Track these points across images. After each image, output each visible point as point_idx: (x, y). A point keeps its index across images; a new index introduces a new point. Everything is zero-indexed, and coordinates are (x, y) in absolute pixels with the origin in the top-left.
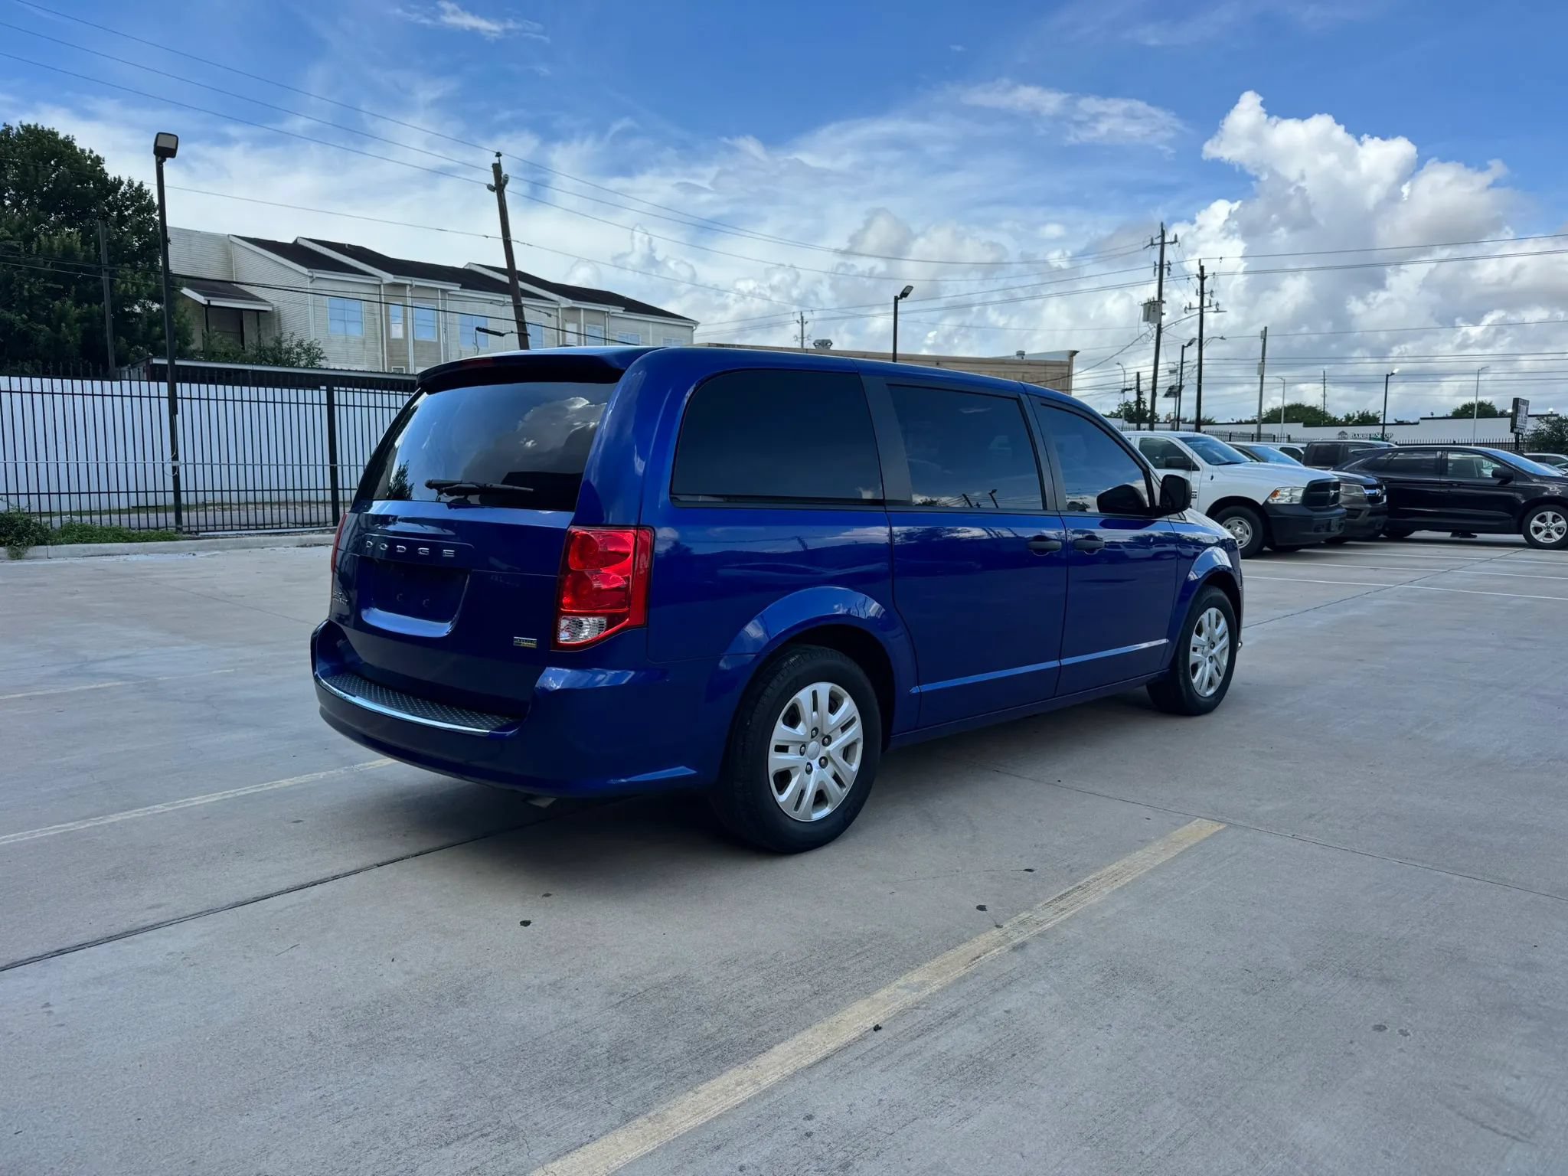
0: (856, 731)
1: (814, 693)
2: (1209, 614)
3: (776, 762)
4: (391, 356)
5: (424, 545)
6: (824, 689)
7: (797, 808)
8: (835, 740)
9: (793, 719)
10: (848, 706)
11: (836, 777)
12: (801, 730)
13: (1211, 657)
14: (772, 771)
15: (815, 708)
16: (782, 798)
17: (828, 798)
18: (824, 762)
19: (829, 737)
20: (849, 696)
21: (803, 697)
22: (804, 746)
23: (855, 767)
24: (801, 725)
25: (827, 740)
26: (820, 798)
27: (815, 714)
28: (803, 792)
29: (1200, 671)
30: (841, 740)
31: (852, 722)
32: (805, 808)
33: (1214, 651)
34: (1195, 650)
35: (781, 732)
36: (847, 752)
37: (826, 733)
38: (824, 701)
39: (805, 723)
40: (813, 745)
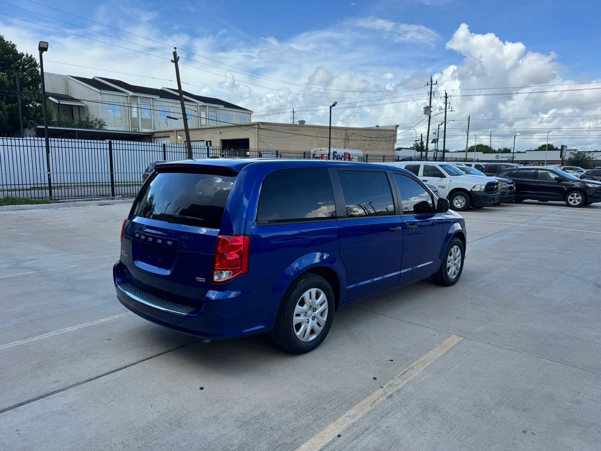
0: (326, 305)
1: (310, 293)
2: (454, 248)
3: (296, 320)
4: (133, 124)
5: (160, 239)
6: (314, 291)
7: (304, 337)
8: (318, 309)
9: (302, 304)
10: (323, 296)
11: (318, 324)
12: (305, 307)
13: (454, 264)
14: (294, 324)
15: (310, 298)
16: (298, 334)
17: (315, 332)
18: (314, 318)
19: (316, 309)
20: (323, 292)
21: (306, 294)
22: (306, 313)
23: (325, 319)
24: (305, 305)
25: (315, 310)
26: (312, 332)
27: (310, 300)
28: (306, 331)
29: (450, 269)
30: (320, 309)
31: (324, 302)
32: (307, 337)
33: (456, 262)
34: (449, 262)
35: (298, 308)
36: (322, 314)
37: (314, 308)
38: (314, 295)
39: (307, 305)
40: (310, 312)
